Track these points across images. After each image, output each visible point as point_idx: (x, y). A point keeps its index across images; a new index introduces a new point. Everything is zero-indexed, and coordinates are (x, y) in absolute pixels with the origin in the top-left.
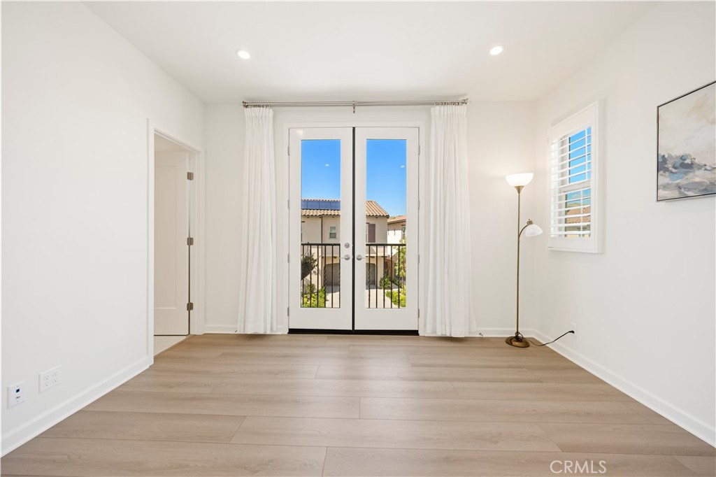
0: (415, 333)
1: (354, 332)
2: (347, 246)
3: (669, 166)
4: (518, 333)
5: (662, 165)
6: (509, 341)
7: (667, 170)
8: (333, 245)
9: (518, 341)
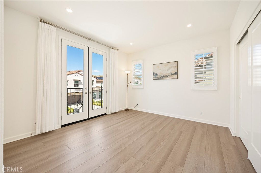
0: (106, 114)
1: (89, 119)
2: (86, 89)
3: (154, 74)
4: (127, 108)
5: (153, 74)
6: (125, 110)
7: (154, 75)
8: (77, 88)
9: (127, 110)
